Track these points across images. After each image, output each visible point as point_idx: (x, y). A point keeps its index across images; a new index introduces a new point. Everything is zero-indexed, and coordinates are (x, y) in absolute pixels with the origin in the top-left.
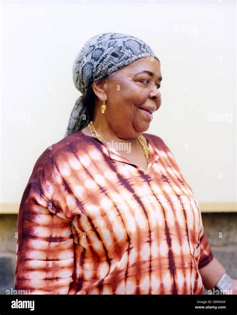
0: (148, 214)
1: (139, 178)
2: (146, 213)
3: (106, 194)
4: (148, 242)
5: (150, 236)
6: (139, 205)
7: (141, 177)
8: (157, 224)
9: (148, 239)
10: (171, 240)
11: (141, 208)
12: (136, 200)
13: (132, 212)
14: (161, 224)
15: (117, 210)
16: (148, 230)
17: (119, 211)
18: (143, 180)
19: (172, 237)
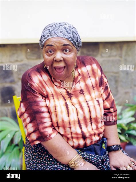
0: (69, 115)
1: (66, 95)
2: (68, 114)
3: (54, 98)
4: (69, 127)
5: (70, 125)
6: (66, 109)
7: (67, 95)
8: (74, 119)
9: (69, 126)
10: (81, 126)
11: (67, 111)
12: (66, 106)
13: (62, 112)
14: (76, 119)
15: (56, 109)
16: (69, 122)
17: (56, 110)
18: (68, 97)
19: (81, 124)
